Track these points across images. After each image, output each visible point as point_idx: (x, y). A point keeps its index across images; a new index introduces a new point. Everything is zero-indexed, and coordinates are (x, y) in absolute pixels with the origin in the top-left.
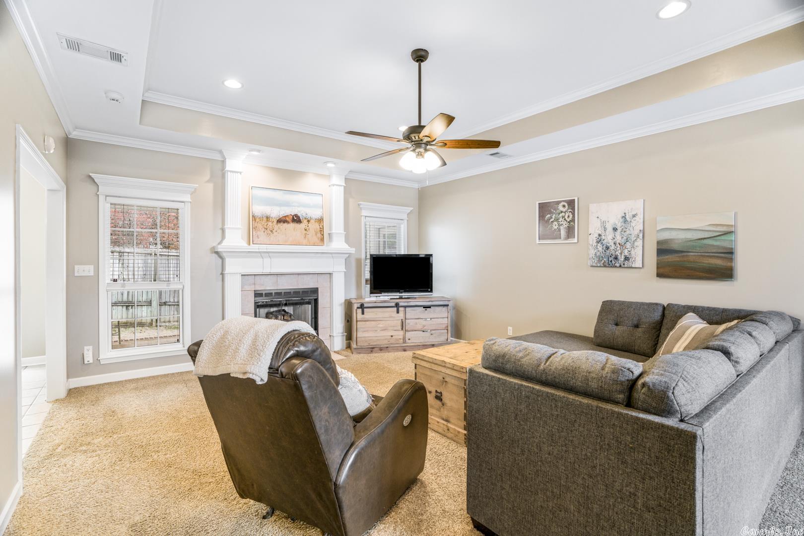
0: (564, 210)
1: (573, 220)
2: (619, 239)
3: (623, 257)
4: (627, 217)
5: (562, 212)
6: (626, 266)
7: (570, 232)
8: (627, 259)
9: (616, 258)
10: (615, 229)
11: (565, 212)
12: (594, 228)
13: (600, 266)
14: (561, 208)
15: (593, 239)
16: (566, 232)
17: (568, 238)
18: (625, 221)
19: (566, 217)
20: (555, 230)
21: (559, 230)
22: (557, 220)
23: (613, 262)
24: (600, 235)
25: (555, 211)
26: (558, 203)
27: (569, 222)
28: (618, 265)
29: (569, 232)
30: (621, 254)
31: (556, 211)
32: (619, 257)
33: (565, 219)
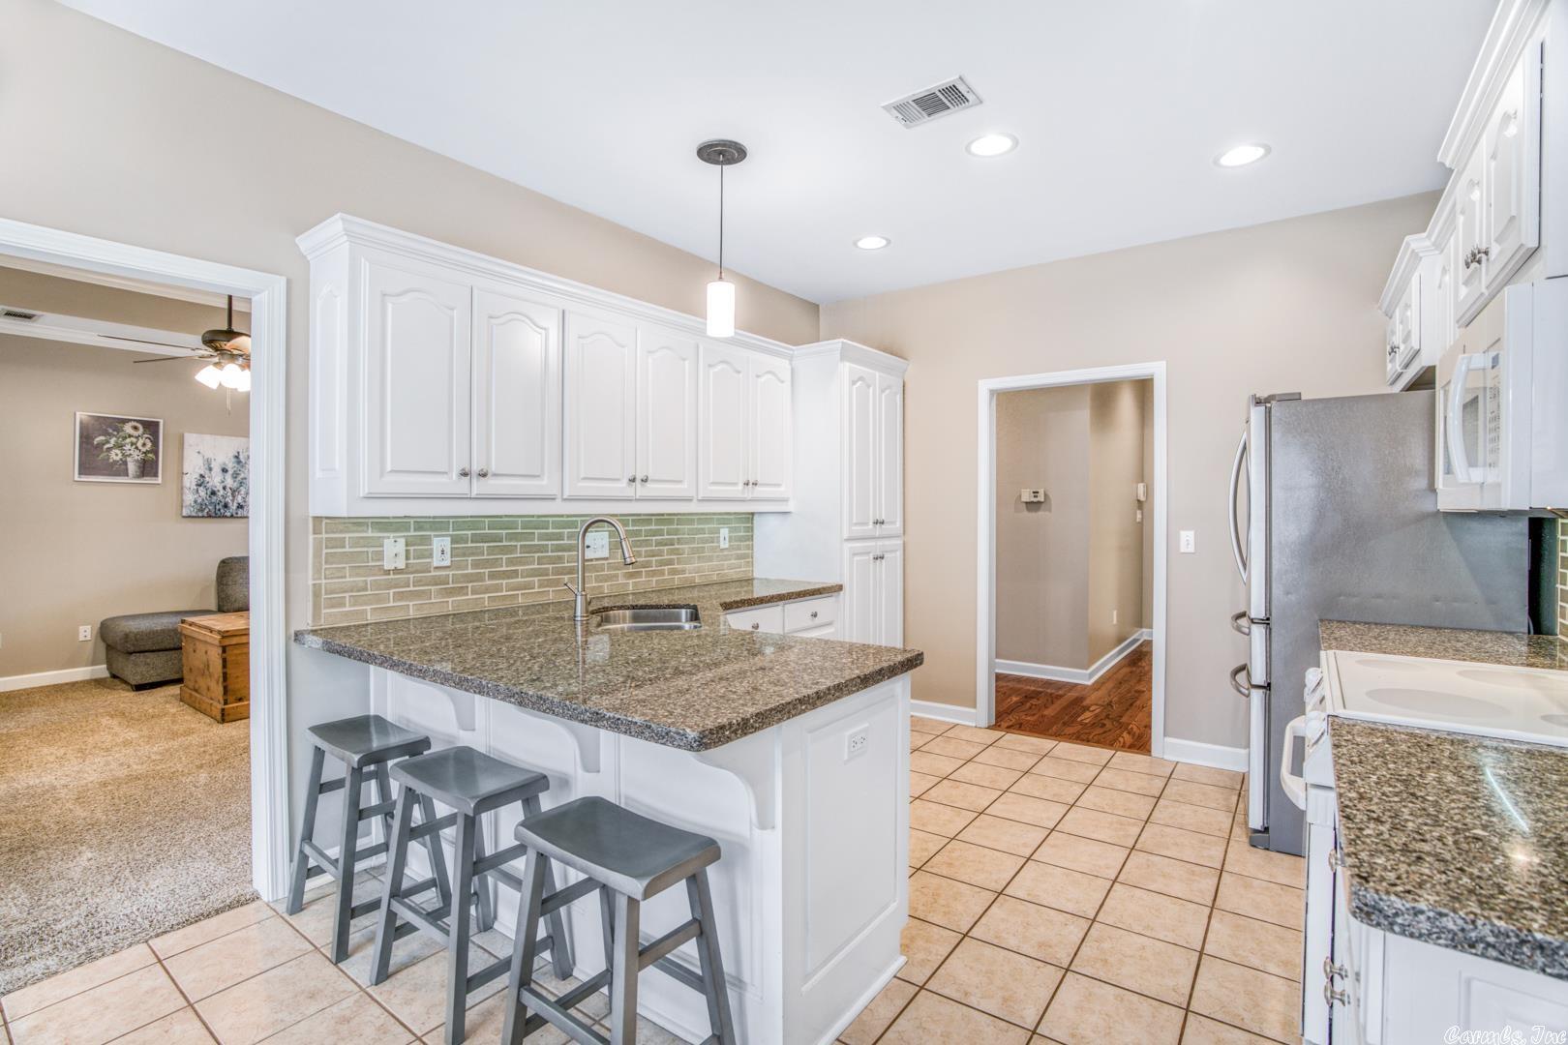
0: (136, 434)
1: (155, 450)
2: (229, 482)
3: (235, 505)
4: (241, 457)
5: (130, 436)
6: (239, 515)
7: (148, 468)
8: (240, 506)
9: (226, 506)
10: (225, 471)
11: (137, 438)
12: (193, 466)
13: (203, 517)
14: (128, 428)
15: (190, 481)
16: (139, 467)
17: (143, 476)
18: (239, 462)
19: (139, 444)
20: (115, 462)
21: (125, 463)
22: (120, 447)
23: (222, 511)
24: (202, 476)
25: (115, 433)
26: (125, 421)
27: (144, 453)
28: (228, 514)
29: (144, 467)
30: (233, 501)
31: (118, 433)
32: (230, 505)
33: (137, 448)
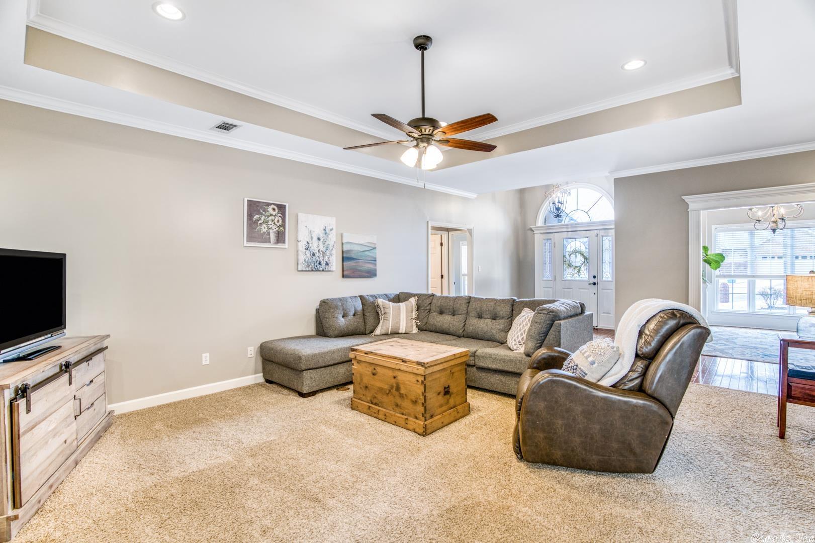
0: (274, 213)
1: (283, 225)
2: (322, 248)
3: (325, 263)
4: (327, 230)
5: (271, 215)
6: (326, 270)
7: (280, 237)
8: (327, 264)
9: (320, 263)
10: (319, 239)
11: (275, 216)
12: (303, 237)
13: (309, 271)
14: (270, 209)
15: (302, 246)
16: (276, 236)
17: (278, 243)
18: (326, 233)
19: (276, 221)
20: (264, 233)
21: (269, 234)
22: (266, 222)
23: (318, 267)
24: (308, 243)
25: (264, 213)
26: (269, 204)
27: (278, 227)
28: (321, 269)
29: (278, 236)
30: (323, 260)
31: (265, 212)
32: (322, 263)
33: (274, 223)
